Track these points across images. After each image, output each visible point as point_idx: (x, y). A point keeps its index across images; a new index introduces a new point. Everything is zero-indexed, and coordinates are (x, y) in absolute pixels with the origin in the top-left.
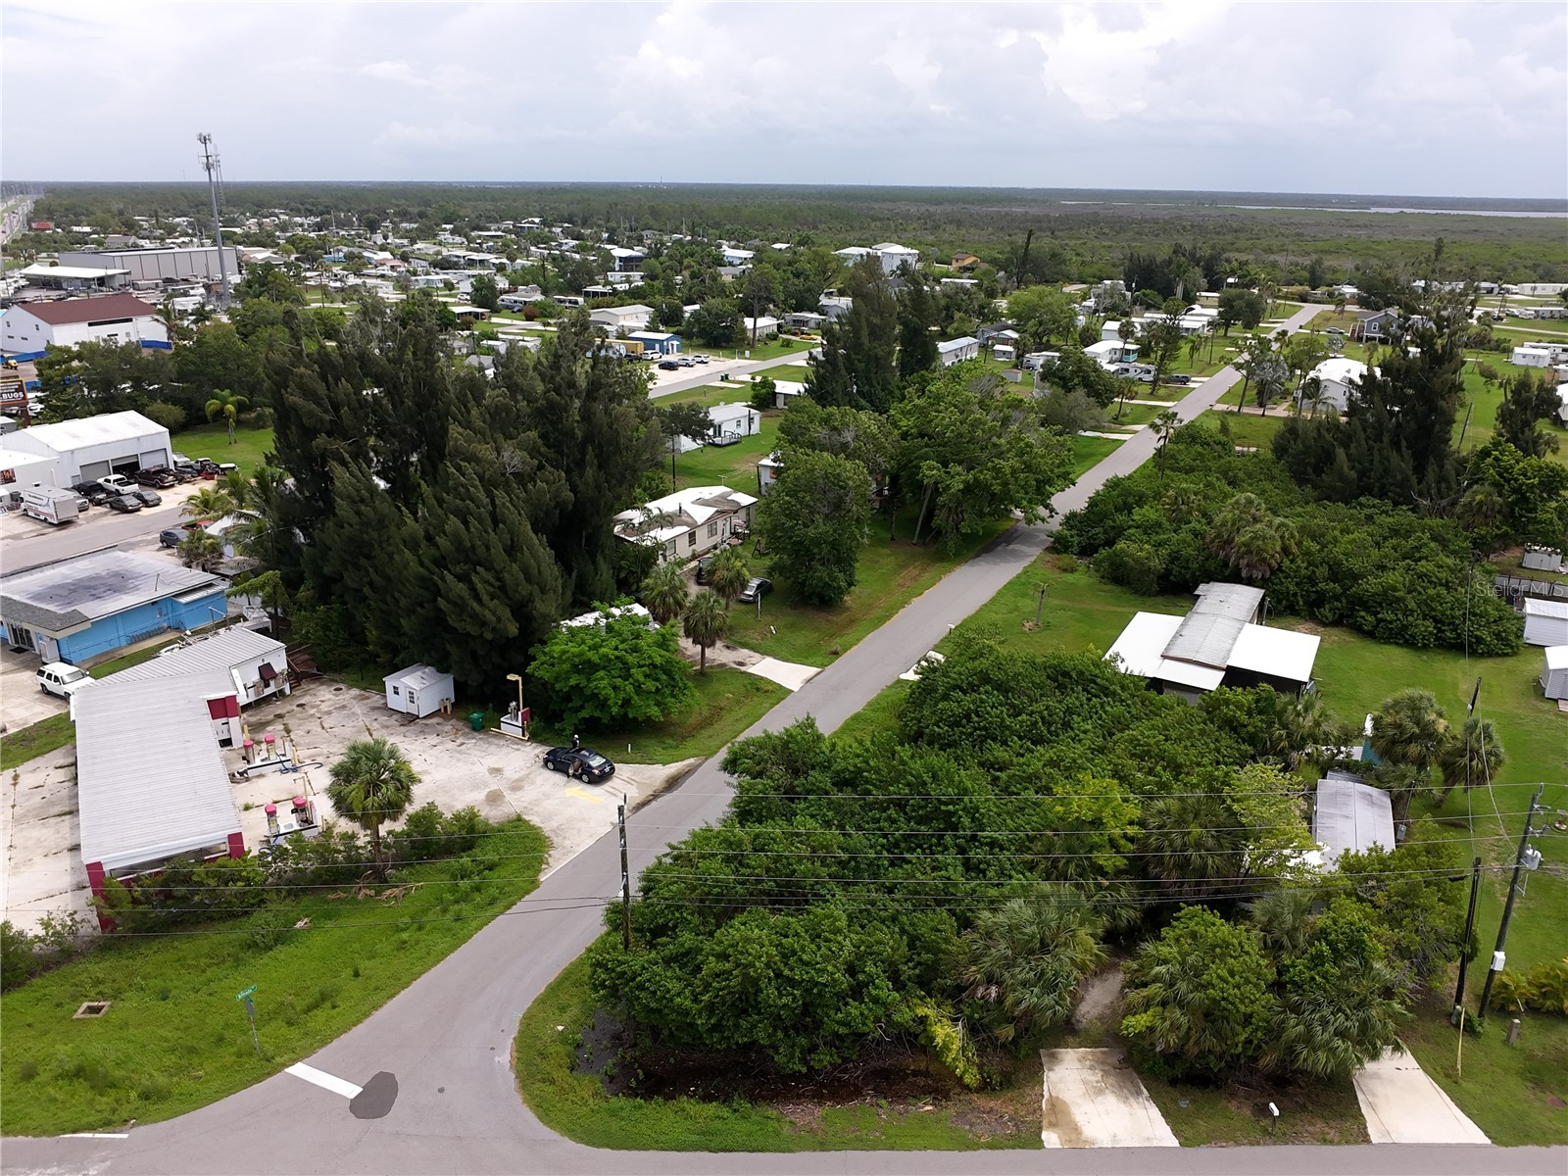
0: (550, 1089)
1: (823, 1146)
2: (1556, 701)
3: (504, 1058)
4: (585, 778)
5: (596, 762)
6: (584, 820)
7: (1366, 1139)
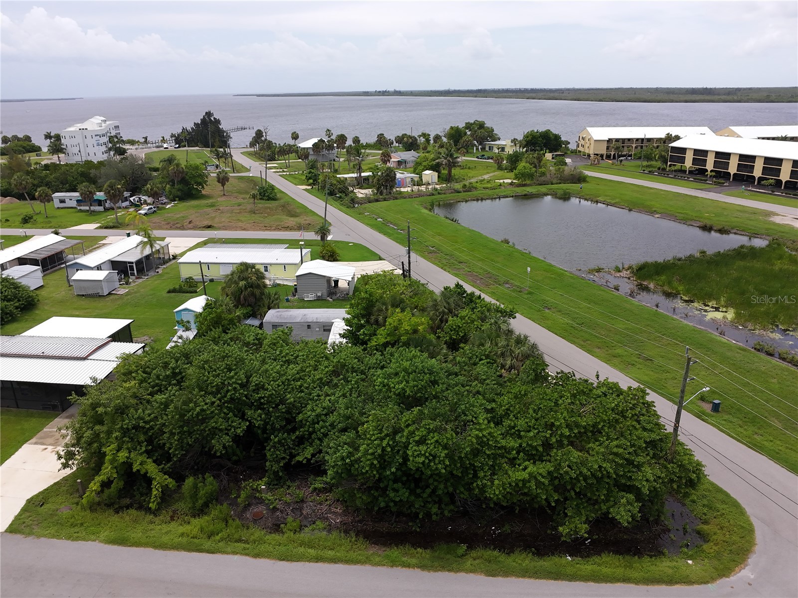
2: (110, 294)
3: (747, 574)
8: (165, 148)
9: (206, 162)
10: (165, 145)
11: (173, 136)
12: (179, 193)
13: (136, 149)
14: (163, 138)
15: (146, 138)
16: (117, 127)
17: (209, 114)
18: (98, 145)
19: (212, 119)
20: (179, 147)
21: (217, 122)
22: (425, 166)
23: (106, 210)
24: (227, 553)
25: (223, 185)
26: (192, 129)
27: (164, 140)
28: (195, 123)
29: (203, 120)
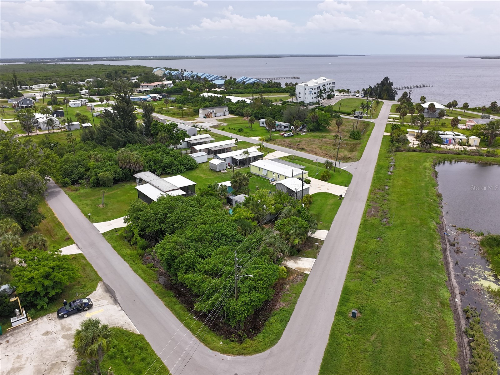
0: (248, 349)
1: (295, 303)
2: (219, 171)
3: (229, 357)
4: (86, 309)
5: (85, 301)
6: (111, 316)
7: (323, 241)
8: (357, 97)
9: (355, 110)
10: (357, 95)
11: (363, 90)
12: (312, 128)
13: (341, 96)
14: (358, 90)
15: (349, 90)
16: (333, 83)
17: (387, 79)
18: (310, 94)
19: (388, 81)
20: (364, 97)
21: (391, 84)
22: (474, 133)
23: (276, 131)
24: (127, 262)
25: (338, 126)
26: (375, 87)
27: (358, 92)
28: (377, 84)
29: (382, 82)
